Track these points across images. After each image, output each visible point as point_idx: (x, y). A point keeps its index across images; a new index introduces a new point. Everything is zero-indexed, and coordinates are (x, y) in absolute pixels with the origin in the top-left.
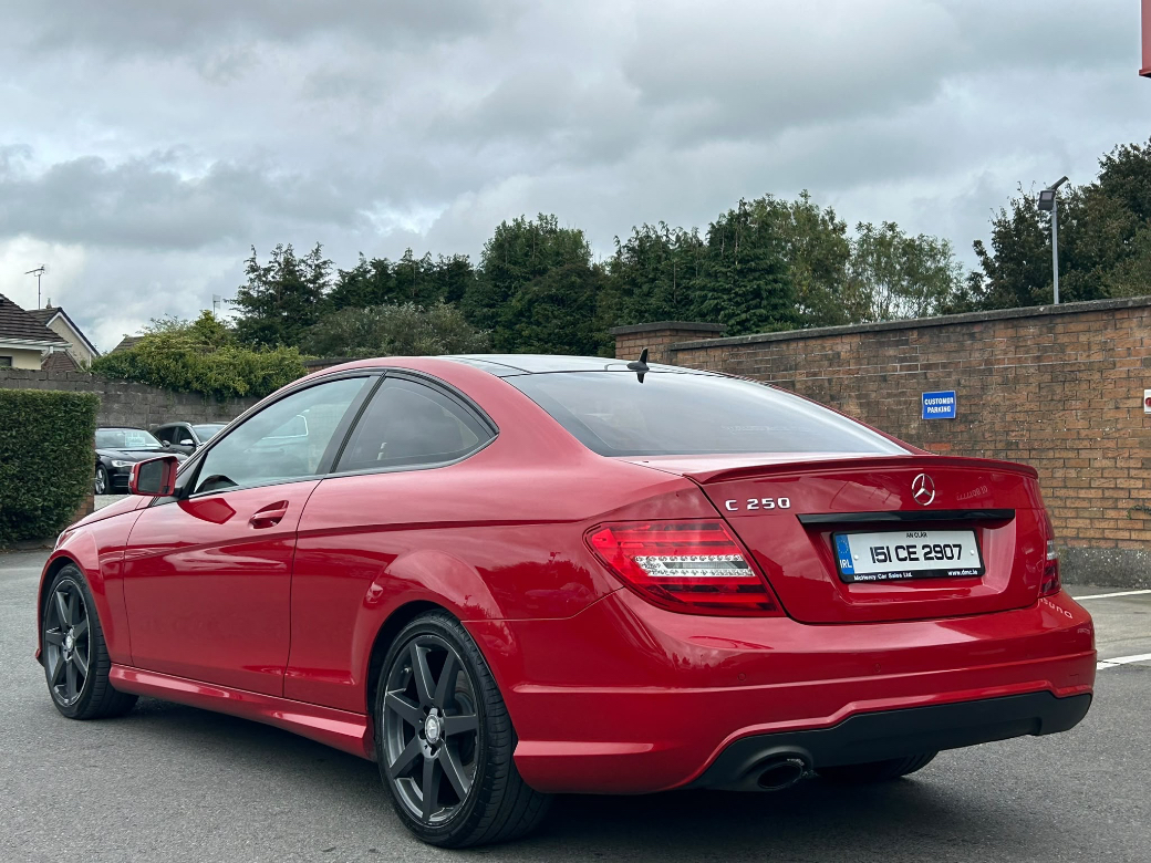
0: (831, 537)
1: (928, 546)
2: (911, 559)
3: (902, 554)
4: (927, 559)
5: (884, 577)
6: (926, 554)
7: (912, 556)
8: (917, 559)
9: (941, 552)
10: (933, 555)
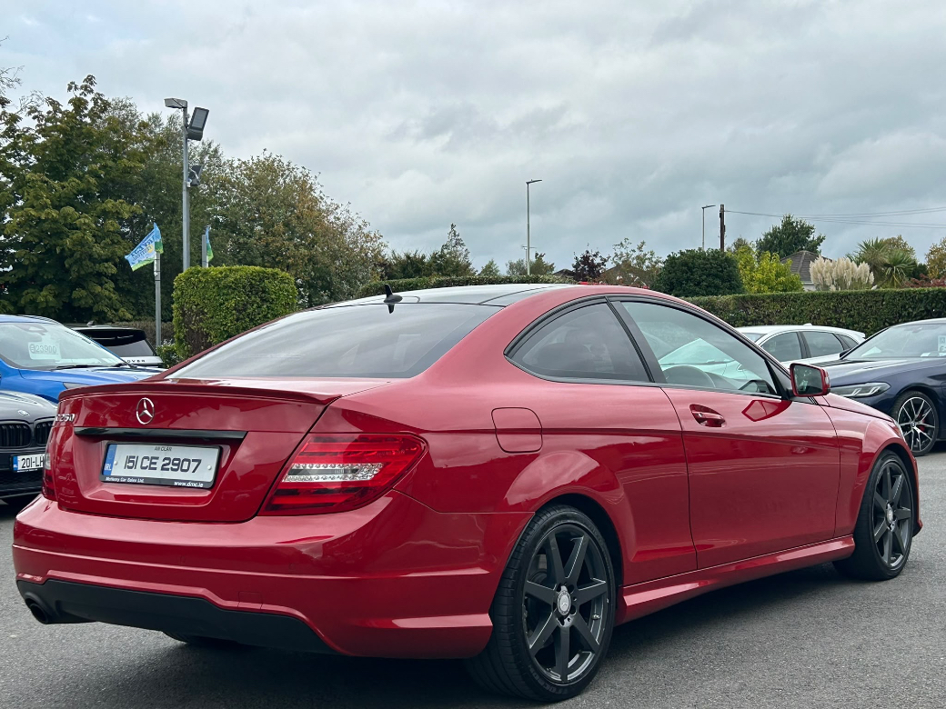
0: (108, 446)
1: (169, 459)
2: (151, 469)
3: (146, 463)
4: (162, 469)
5: (124, 480)
6: (164, 465)
7: (152, 466)
8: (155, 469)
9: (178, 464)
10: (170, 466)
